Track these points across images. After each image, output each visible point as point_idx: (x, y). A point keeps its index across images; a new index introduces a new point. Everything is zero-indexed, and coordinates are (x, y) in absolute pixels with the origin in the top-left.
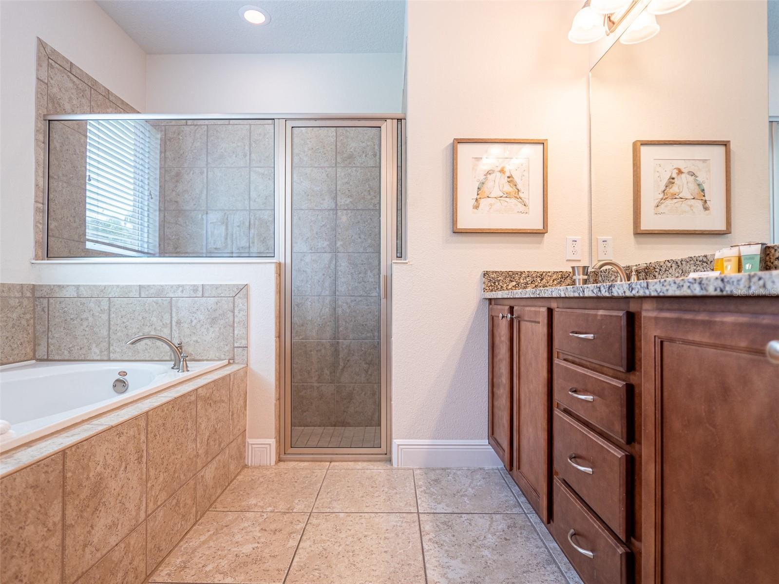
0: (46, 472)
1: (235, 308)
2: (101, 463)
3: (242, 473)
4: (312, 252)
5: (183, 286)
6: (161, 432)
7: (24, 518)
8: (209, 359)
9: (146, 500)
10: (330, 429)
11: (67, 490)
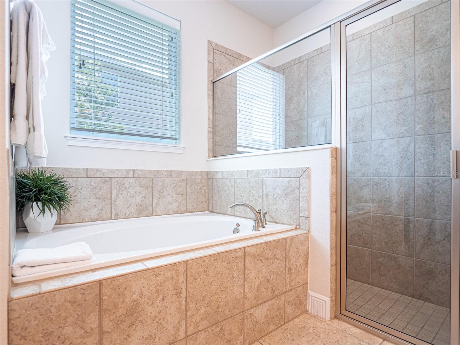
0: (83, 294)
1: (301, 186)
2: (137, 293)
3: (301, 317)
4: (390, 138)
5: (269, 170)
6: (202, 277)
7: (64, 321)
8: (284, 223)
9: (186, 324)
10: (408, 299)
11: (104, 308)
